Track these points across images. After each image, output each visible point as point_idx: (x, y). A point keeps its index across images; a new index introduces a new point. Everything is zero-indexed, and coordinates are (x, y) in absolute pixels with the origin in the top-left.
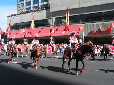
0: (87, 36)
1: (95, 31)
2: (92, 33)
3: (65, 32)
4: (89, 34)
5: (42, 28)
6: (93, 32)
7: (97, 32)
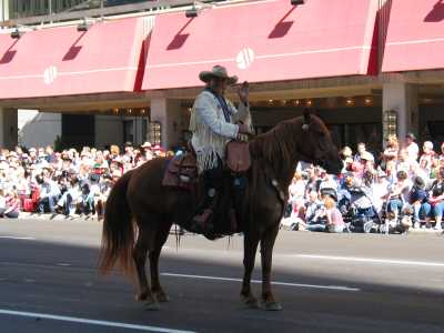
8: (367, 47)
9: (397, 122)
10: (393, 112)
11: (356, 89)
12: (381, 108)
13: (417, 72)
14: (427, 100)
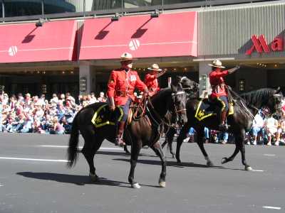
0: (233, 59)
1: (269, 39)
2: (254, 45)
3: (137, 42)
4: (242, 50)
5: (39, 25)
6: (260, 41)
7: (279, 43)
8: (72, 48)
9: (86, 83)
10: (84, 78)
11: (67, 67)
12: (78, 76)
13: (95, 60)
14: (99, 73)
